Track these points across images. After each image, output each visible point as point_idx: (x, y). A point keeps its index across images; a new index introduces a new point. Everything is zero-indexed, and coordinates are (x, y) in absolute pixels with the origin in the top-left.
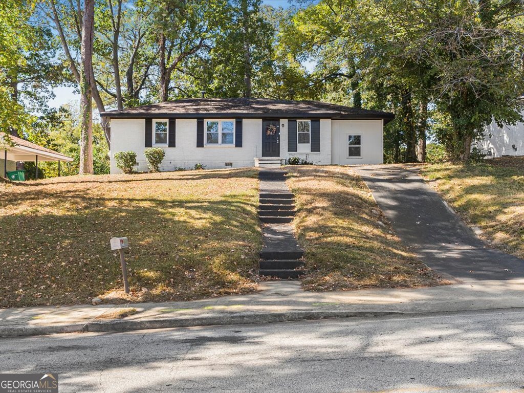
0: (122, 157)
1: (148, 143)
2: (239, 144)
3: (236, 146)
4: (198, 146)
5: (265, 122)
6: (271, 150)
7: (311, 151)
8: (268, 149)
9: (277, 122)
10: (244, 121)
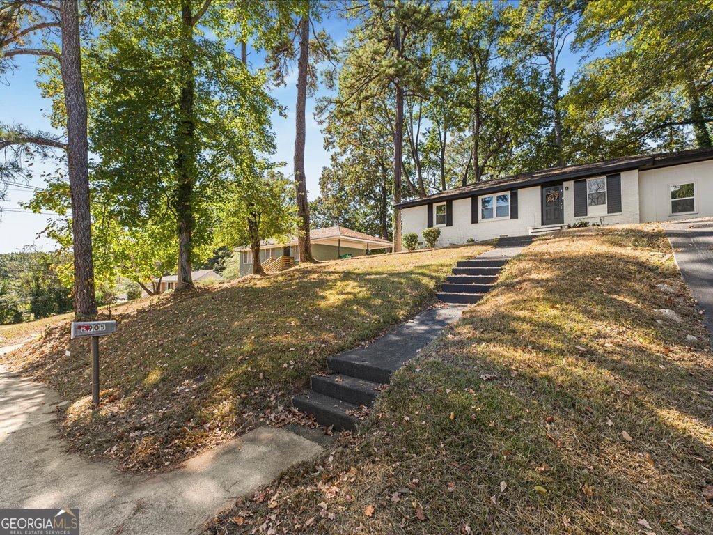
0: (407, 239)
1: (430, 224)
2: (514, 215)
3: (511, 218)
4: (473, 223)
5: (544, 190)
6: (553, 217)
7: (608, 213)
8: (549, 217)
9: (560, 187)
10: (521, 192)
